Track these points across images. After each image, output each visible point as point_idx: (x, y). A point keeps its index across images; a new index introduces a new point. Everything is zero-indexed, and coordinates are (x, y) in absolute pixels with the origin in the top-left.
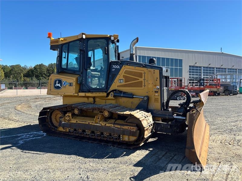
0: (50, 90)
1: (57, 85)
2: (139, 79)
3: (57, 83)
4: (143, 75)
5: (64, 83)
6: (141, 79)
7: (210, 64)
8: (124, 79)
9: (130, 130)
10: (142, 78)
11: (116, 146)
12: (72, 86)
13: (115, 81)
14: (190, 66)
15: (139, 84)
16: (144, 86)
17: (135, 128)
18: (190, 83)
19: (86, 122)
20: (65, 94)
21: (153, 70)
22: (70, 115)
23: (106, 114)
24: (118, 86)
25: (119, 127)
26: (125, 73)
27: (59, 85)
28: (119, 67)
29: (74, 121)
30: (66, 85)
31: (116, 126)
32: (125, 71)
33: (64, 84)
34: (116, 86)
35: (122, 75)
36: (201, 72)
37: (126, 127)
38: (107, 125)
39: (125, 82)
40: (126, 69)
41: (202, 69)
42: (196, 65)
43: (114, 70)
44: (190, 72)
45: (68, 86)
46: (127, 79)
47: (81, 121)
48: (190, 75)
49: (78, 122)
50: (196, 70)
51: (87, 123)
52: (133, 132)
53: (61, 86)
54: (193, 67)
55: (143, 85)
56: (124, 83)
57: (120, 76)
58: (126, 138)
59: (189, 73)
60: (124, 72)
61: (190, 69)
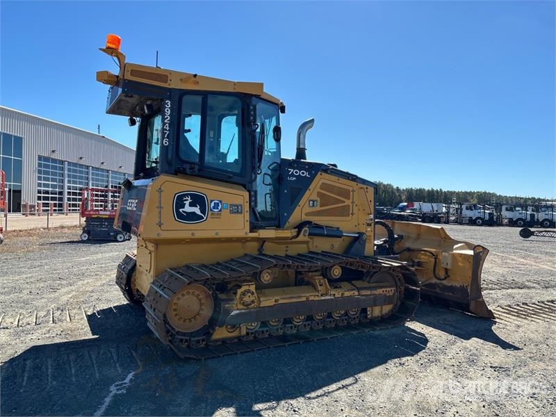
0: (160, 225)
1: (188, 209)
2: (344, 202)
3: (187, 203)
4: (351, 193)
5: (213, 204)
6: (348, 202)
7: (81, 158)
8: (319, 199)
9: (385, 295)
10: (349, 199)
11: (378, 329)
12: (241, 213)
13: (301, 203)
14: (40, 158)
15: (344, 212)
16: (352, 214)
17: (393, 289)
18: (39, 198)
19: (300, 297)
20: (216, 234)
21: (365, 186)
22: (253, 288)
23: (337, 272)
24: (307, 214)
25: (368, 292)
26: (321, 188)
27: (197, 210)
28: (306, 174)
29: (268, 302)
30: (220, 210)
31: (364, 292)
32: (321, 183)
33: (214, 208)
34: (303, 215)
35: (316, 192)
36: (63, 175)
37: (380, 291)
38: (347, 294)
39: (321, 206)
40: (322, 181)
41: (66, 166)
42: (54, 156)
43: (294, 179)
44: (40, 172)
45: (226, 212)
46: (325, 200)
47: (285, 299)
48: (40, 178)
49: (280, 302)
50: (54, 168)
51: (304, 299)
52: (390, 296)
53: (203, 211)
54: (47, 159)
55: (351, 212)
56: (318, 208)
57: (312, 193)
58: (376, 312)
59: (37, 175)
60: (319, 185)
61: (40, 165)
